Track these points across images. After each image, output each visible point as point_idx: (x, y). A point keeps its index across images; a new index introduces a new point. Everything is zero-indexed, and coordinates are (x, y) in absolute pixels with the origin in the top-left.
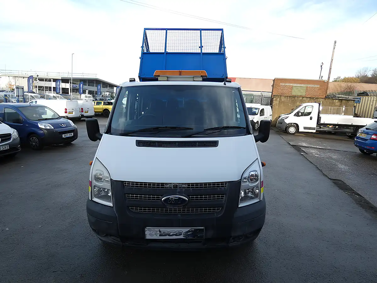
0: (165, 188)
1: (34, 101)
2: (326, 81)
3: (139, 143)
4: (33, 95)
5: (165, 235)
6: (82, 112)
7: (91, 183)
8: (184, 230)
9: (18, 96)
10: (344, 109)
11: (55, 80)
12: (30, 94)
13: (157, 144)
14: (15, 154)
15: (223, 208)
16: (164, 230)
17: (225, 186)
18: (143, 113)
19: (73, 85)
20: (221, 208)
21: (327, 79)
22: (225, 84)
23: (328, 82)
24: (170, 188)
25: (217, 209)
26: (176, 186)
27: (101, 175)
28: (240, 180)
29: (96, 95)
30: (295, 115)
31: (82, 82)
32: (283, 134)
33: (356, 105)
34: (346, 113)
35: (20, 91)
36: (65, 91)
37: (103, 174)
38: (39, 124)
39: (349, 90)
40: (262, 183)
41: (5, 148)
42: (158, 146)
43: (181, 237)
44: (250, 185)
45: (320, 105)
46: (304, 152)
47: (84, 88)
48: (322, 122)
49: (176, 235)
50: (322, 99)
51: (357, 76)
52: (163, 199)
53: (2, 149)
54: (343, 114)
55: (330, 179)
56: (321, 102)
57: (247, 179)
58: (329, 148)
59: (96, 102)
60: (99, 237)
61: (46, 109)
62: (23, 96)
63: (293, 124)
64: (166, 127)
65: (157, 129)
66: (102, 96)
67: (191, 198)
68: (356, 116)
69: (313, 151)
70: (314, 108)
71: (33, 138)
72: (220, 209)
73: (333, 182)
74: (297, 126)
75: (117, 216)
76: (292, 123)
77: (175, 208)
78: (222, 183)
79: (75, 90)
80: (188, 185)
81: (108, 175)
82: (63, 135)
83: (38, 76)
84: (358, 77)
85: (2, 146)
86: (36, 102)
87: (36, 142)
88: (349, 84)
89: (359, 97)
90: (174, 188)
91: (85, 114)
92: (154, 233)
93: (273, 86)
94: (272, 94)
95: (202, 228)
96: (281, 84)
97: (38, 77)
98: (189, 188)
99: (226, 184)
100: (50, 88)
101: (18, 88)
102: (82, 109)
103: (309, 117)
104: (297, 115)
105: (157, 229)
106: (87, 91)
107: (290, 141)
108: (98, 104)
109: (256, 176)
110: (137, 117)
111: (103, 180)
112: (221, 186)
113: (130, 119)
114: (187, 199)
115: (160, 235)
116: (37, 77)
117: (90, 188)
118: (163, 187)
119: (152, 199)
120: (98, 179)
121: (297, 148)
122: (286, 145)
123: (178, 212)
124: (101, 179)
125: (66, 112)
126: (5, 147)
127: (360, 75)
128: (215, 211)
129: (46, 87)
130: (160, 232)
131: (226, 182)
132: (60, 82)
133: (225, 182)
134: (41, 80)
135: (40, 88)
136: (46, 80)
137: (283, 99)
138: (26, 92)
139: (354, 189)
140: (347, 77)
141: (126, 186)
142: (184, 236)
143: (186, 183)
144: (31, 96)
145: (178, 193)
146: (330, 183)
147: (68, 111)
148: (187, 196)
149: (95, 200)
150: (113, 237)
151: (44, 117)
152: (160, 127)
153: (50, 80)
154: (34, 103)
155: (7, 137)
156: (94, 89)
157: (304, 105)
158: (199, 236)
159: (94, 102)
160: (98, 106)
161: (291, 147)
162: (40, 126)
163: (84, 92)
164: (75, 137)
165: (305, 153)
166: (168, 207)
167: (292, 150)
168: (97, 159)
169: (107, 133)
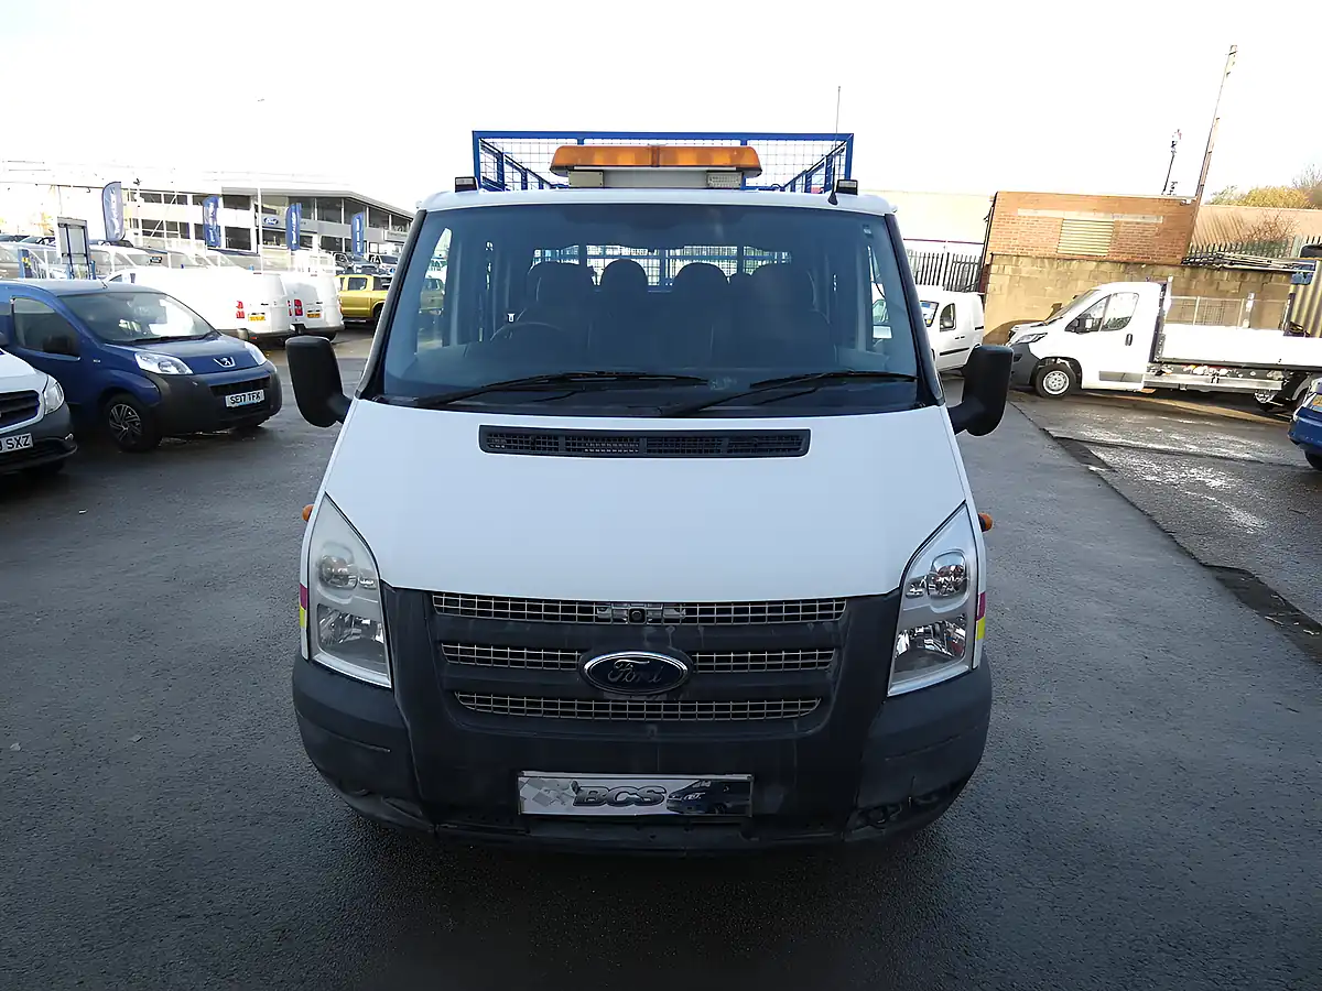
0: (598, 619)
1: (126, 273)
2: (1189, 202)
3: (494, 440)
4: (123, 251)
5: (599, 803)
6: (297, 314)
7: (305, 593)
8: (675, 784)
9: (69, 255)
10: (1250, 305)
11: (200, 199)
12: (113, 250)
13: (562, 441)
14: (60, 464)
15: (825, 700)
16: (591, 782)
17: (838, 615)
18: (511, 315)
19: (266, 215)
20: (817, 702)
21: (1192, 193)
22: (833, 200)
23: (1195, 204)
24: (615, 620)
25: (803, 705)
26: (638, 614)
27: (342, 563)
28: (897, 593)
29: (349, 254)
30: (1069, 328)
31: (299, 205)
32: (1021, 396)
33: (1296, 290)
34: (1256, 321)
35: (75, 234)
36: (238, 239)
37: (352, 562)
38: (137, 357)
39: (1268, 237)
40: (980, 600)
41: (19, 443)
42: (569, 450)
43: (661, 809)
44: (934, 609)
45: (1164, 290)
46: (1103, 464)
47: (302, 228)
48: (1167, 352)
49: (640, 802)
50: (1171, 269)
51: (1299, 184)
52: (587, 667)
53: (5, 449)
54: (1246, 323)
55: (1204, 565)
56: (1170, 279)
57: (923, 586)
58: (1194, 449)
59: (347, 277)
60: (344, 796)
61: (163, 302)
62: (86, 255)
63: (1059, 361)
64: (601, 374)
65: (563, 380)
66: (370, 256)
67: (701, 659)
68: (1295, 330)
69: (1134, 461)
70: (1140, 300)
71: (119, 409)
72: (814, 704)
73: (1217, 579)
74: (1075, 369)
75: (408, 725)
76: (1056, 358)
77: (634, 698)
78: (826, 604)
79: (272, 236)
80: (689, 611)
81: (370, 567)
82: (228, 398)
83: (138, 183)
84: (1303, 189)
85: (10, 438)
86: (133, 276)
87: (134, 423)
88: (1272, 213)
89: (1307, 261)
90: (632, 620)
91: (310, 324)
92: (551, 794)
93: (989, 219)
94: (985, 250)
95: (744, 777)
96: (1021, 212)
97: (141, 187)
98: (694, 620)
99: (839, 607)
100: (185, 226)
101: (66, 225)
102: (298, 303)
103: (1121, 334)
104: (1078, 326)
105: (565, 779)
106: (316, 240)
107: (1051, 424)
108: (356, 284)
109: (960, 571)
110: (488, 334)
111: (351, 584)
112: (821, 616)
113: (462, 340)
114: (685, 668)
115: (578, 803)
116: (135, 186)
117: (303, 612)
118: (590, 619)
119: (546, 665)
120: (332, 579)
121: (1078, 450)
122: (1032, 437)
123: (648, 716)
124: (345, 578)
125: (241, 316)
126: (18, 441)
127: (1309, 179)
128: (796, 713)
129: (172, 225)
130: (577, 789)
131: (843, 599)
132: (216, 206)
133: (837, 599)
134: (152, 197)
135: (149, 227)
136: (169, 199)
137: (1026, 267)
138: (100, 243)
139: (1297, 607)
140: (1262, 187)
141: (440, 609)
142: (669, 805)
143: (678, 604)
144: (117, 255)
145: (647, 644)
146: (1207, 582)
147: (247, 311)
148: (686, 654)
149: (325, 658)
150: (399, 803)
151: (158, 330)
152: (576, 375)
153: (182, 200)
154: (126, 281)
155: (24, 402)
156: (339, 230)
157: (1106, 289)
158: (729, 805)
159: (342, 279)
160: (354, 294)
161: (1055, 444)
162: (143, 365)
163: (304, 242)
164: (272, 405)
165: (1107, 467)
166: (607, 696)
167: (1057, 457)
168: (326, 500)
169: (366, 395)
